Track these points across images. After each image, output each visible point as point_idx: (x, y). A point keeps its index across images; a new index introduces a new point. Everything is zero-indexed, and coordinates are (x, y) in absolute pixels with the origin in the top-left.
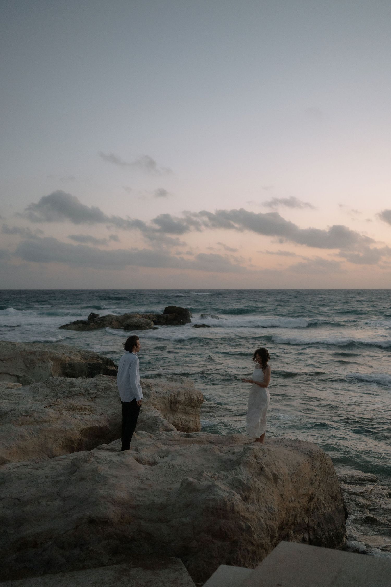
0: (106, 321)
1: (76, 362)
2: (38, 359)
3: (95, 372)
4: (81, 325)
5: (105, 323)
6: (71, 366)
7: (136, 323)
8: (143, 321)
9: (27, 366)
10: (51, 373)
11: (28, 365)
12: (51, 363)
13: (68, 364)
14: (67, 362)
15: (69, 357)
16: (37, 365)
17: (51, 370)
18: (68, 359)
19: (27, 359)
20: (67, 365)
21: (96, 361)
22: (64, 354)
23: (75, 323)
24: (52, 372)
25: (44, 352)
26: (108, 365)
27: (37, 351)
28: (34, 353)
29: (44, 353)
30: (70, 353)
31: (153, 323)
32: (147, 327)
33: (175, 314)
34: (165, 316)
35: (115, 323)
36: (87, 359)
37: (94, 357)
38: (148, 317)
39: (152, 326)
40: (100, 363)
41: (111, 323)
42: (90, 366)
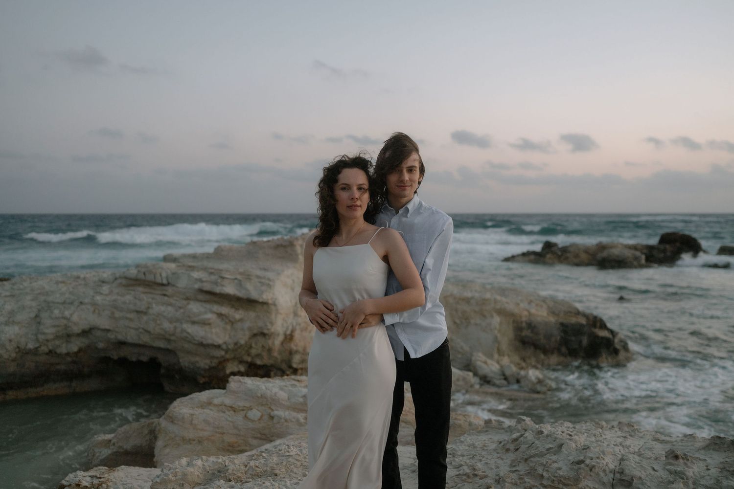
0: (569, 252)
1: (539, 319)
2: (475, 312)
3: (573, 338)
4: (532, 257)
5: (568, 255)
6: (531, 326)
7: (617, 256)
8: (628, 253)
9: (455, 323)
10: (496, 337)
11: (458, 321)
12: (496, 320)
13: (526, 323)
14: (524, 319)
15: (527, 310)
16: (472, 321)
17: (496, 332)
18: (526, 313)
19: (456, 310)
20: (524, 325)
21: (573, 320)
22: (518, 304)
23: (524, 254)
24: (499, 335)
25: (484, 299)
26: (594, 326)
27: (473, 298)
28: (467, 301)
29: (484, 302)
30: (529, 303)
31: (643, 257)
32: (635, 263)
33: (678, 244)
34: (662, 247)
35: (584, 256)
36: (558, 315)
37: (570, 312)
38: (635, 248)
39: (643, 261)
40: (582, 325)
41: (577, 256)
42: (565, 328)
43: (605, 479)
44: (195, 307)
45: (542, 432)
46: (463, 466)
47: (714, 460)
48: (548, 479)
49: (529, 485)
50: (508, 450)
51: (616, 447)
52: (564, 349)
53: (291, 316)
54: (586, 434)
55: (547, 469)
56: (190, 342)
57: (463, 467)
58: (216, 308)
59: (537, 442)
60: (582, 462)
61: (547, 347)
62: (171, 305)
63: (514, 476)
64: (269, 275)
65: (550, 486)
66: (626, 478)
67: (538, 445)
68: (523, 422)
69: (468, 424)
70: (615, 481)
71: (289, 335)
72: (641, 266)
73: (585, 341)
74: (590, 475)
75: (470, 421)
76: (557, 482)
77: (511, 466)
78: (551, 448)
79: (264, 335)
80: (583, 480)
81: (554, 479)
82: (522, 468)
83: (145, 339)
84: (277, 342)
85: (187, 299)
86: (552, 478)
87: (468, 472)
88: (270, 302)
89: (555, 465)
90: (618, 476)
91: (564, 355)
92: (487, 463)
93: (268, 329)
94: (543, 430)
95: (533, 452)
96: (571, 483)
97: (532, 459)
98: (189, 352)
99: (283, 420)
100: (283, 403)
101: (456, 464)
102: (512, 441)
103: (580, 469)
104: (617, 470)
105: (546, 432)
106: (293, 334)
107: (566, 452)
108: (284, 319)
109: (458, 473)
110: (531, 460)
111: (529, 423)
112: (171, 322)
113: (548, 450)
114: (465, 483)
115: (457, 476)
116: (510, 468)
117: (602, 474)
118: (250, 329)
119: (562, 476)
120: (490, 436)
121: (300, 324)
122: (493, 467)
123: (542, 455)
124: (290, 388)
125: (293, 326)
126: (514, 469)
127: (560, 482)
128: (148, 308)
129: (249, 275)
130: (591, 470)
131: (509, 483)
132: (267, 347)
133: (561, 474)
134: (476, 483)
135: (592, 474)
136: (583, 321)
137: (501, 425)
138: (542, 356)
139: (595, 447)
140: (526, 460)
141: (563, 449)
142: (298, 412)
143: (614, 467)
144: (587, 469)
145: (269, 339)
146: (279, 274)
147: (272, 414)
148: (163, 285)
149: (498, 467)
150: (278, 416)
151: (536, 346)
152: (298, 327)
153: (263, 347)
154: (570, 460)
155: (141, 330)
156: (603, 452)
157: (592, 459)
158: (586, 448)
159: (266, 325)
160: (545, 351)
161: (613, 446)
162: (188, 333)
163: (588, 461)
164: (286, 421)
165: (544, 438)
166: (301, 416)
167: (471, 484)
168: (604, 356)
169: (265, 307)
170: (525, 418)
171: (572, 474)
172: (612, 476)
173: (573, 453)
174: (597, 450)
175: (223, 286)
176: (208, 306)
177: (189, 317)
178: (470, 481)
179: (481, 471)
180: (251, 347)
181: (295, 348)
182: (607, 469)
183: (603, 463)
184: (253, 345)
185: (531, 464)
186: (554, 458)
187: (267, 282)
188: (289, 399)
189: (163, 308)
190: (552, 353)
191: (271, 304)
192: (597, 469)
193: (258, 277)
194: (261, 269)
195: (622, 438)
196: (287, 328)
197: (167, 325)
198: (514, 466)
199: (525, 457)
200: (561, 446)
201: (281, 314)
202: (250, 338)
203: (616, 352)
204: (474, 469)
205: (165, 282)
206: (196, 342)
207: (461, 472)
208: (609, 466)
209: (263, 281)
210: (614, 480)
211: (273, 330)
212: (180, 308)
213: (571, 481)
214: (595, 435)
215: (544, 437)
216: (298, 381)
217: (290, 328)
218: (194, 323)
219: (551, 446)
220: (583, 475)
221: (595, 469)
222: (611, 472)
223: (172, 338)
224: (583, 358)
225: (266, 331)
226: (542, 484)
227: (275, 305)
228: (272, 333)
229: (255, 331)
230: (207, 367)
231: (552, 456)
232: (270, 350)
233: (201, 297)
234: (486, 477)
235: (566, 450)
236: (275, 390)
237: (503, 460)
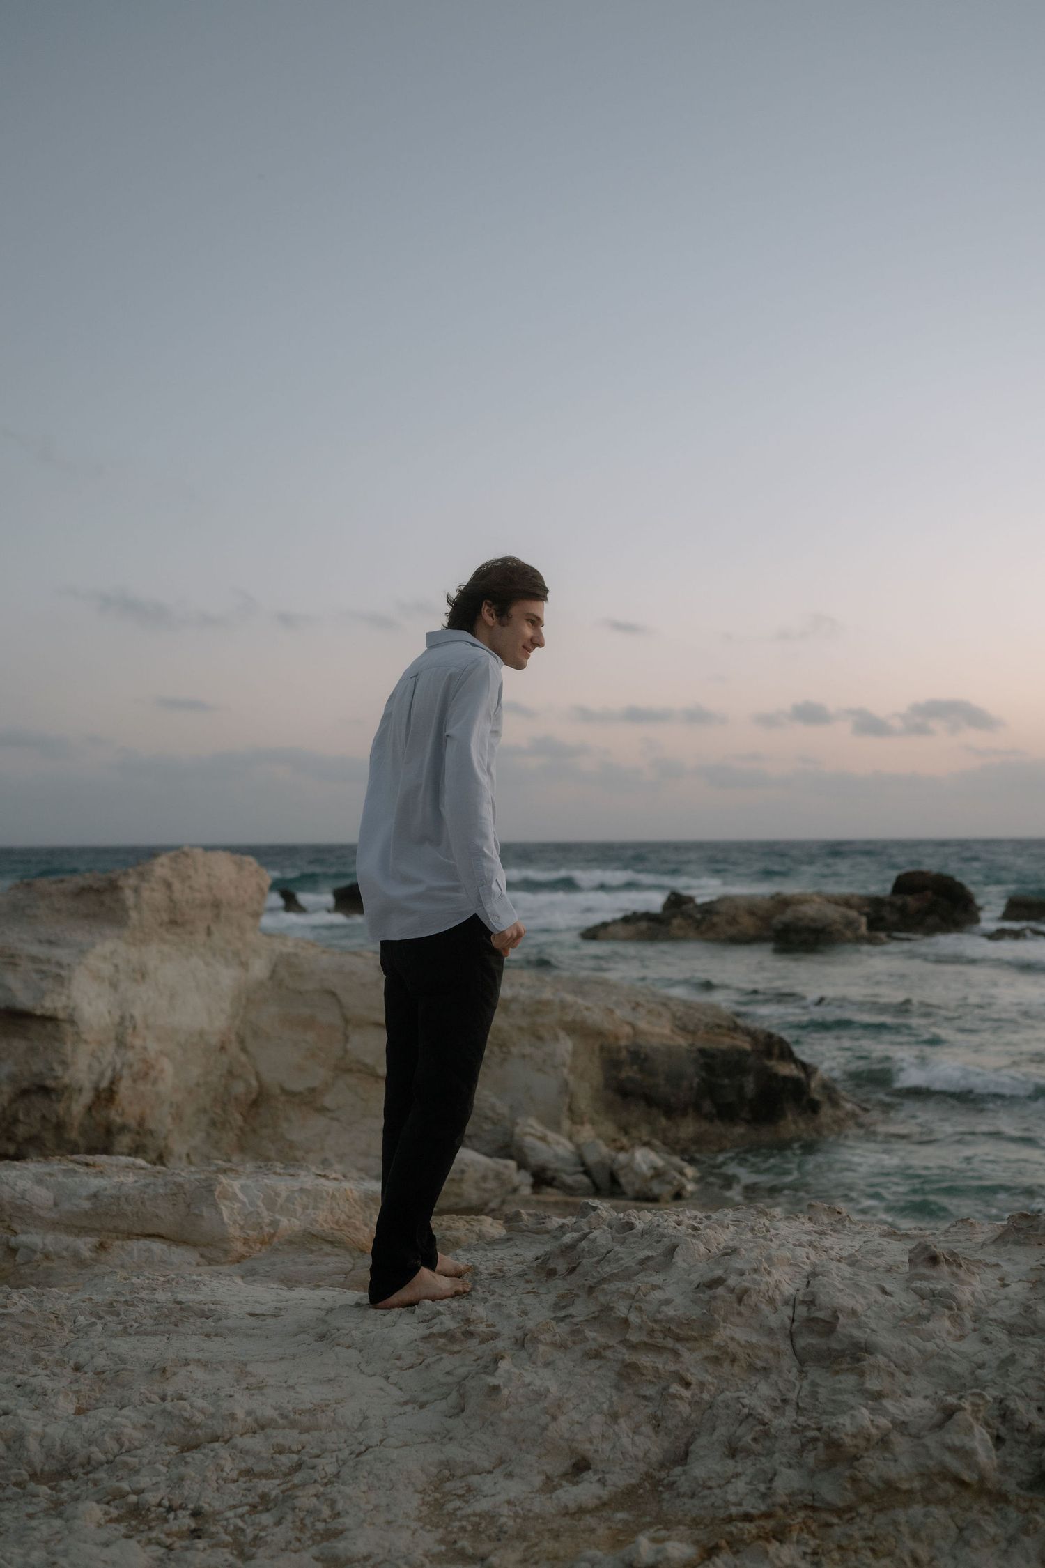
0: (718, 913)
1: (655, 1042)
2: (520, 1029)
3: (726, 1081)
4: (643, 925)
5: (716, 919)
6: (638, 1057)
7: (813, 920)
8: (834, 913)
10: (566, 1083)
12: (566, 1045)
13: (629, 1052)
14: (623, 1042)
15: (629, 1024)
16: (514, 1050)
17: (565, 1071)
18: (627, 1029)
20: (624, 1054)
21: (726, 1042)
22: (611, 1011)
23: (626, 920)
24: (571, 1079)
25: (539, 1002)
26: (769, 1055)
29: (540, 1007)
30: (634, 1009)
31: (864, 920)
32: (849, 934)
33: (929, 894)
34: (899, 901)
35: (747, 923)
36: (693, 1033)
37: (719, 1026)
38: (846, 902)
39: (864, 929)
40: (743, 1053)
41: (733, 921)
42: (710, 1061)
43: (774, 1321)
45: (631, 1226)
46: (442, 1314)
47: (1017, 1264)
48: (640, 1328)
49: (594, 1346)
50: (552, 1273)
51: (798, 1249)
52: (707, 1106)
53: (111, 1047)
54: (732, 1228)
55: (638, 1304)
57: (441, 1317)
59: (617, 1248)
60: (718, 1282)
61: (673, 1100)
63: (562, 1329)
64: (60, 954)
65: (645, 1343)
66: (820, 1315)
67: (620, 1255)
68: (592, 1214)
69: (475, 1236)
70: (796, 1324)
71: (104, 1090)
72: (859, 940)
73: (750, 1085)
74: (740, 1314)
75: (480, 1231)
76: (661, 1335)
77: (557, 1306)
78: (648, 1258)
79: (45, 1091)
80: (722, 1324)
81: (656, 1327)
82: (580, 1309)
84: (78, 1106)
86: (650, 1324)
87: (452, 1328)
88: (61, 1015)
89: (657, 1295)
90: (802, 1311)
91: (709, 1118)
92: (500, 1305)
93: (56, 1078)
94: (633, 1220)
95: (607, 1269)
96: (695, 1334)
97: (605, 1286)
99: (39, 1256)
100: (42, 1213)
101: (427, 1312)
102: (562, 1252)
103: (714, 1298)
104: (801, 1298)
105: (639, 1226)
106: (115, 1088)
107: (685, 1265)
108: (93, 1055)
109: (428, 1332)
110: (603, 1289)
111: (605, 1214)
113: (643, 1262)
114: (444, 1355)
115: (425, 1338)
116: (554, 1312)
117: (766, 1308)
118: (12, 1078)
119: (670, 1320)
120: (516, 1250)
121: (131, 1066)
122: (514, 1313)
123: (628, 1275)
124: (60, 1178)
125: (114, 1070)
126: (562, 1314)
127: (667, 1332)
129: (12, 956)
130: (740, 1301)
131: (547, 1344)
132: (54, 1120)
133: (672, 1313)
134: (470, 1352)
135: (743, 1309)
136: (745, 1044)
137: (543, 1223)
138: (663, 1121)
139: (751, 1250)
140: (591, 1290)
141: (678, 1259)
142: (77, 1235)
143: (792, 1291)
144: (732, 1298)
145: (59, 1101)
146: (82, 952)
147: (13, 1241)
149: (525, 1313)
150: (27, 1247)
151: (650, 1101)
152: (126, 1072)
153: (44, 1117)
154: (691, 1283)
156: (769, 1259)
157: (742, 1274)
158: (731, 1252)
159: (53, 1069)
160: (670, 1111)
161: (791, 1246)
163: (732, 1281)
164: (47, 1256)
165: (636, 1239)
166: (85, 1244)
167: (456, 1355)
168: (790, 1117)
169: (49, 1026)
170: (595, 1202)
171: (696, 1312)
172: (789, 1311)
173: (700, 1264)
174: (755, 1254)
178: (456, 1348)
179: (483, 1325)
180: (16, 1121)
181: (118, 1120)
182: (777, 1297)
183: (767, 1283)
184: (21, 1117)
185: (602, 1299)
186: (657, 1279)
187: (55, 970)
188: (56, 1204)
190: (684, 1115)
191: (63, 1021)
192: (754, 1298)
193: (34, 959)
194: (40, 942)
195: (814, 1234)
196: (102, 1074)
198: (564, 1307)
199: (590, 1282)
200: (672, 1250)
201: (86, 1042)
202: (12, 1101)
203: (814, 1107)
204: (468, 1321)
207: (435, 1330)
208: (781, 1288)
209: (45, 967)
210: (793, 1321)
211: (66, 1080)
213: (693, 1330)
214: (752, 1230)
215: (635, 1236)
216: (87, 1165)
217: (109, 1074)
219: (650, 1254)
220: (722, 1313)
221: (750, 1296)
222: (786, 1303)
224: (748, 1122)
225: (50, 1083)
226: (625, 1342)
227: (72, 1022)
228: (66, 1087)
229: (25, 1084)
231: (651, 1275)
232: (60, 1127)
234: (495, 1336)
235: (684, 1260)
236: (22, 1184)
237: (537, 1294)
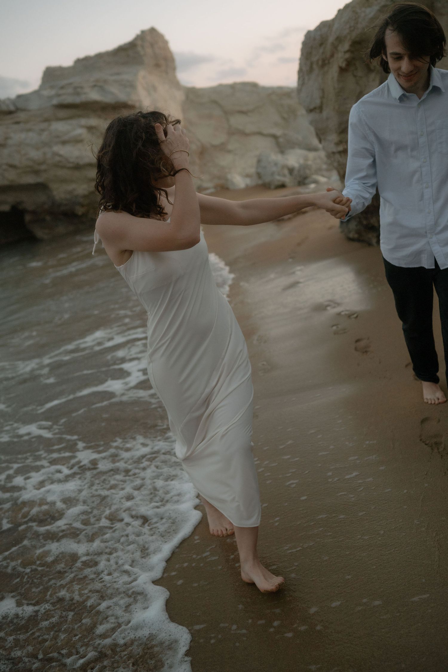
44: (59, 127)
56: (63, 167)
58: (83, 121)
62: (29, 130)
64: (125, 77)
83: (11, 176)
85: (47, 120)
98: (64, 181)
112: (37, 149)
128: (7, 138)
129: (105, 81)
146: (135, 76)
148: (10, 113)
155: (4, 167)
162: (60, 156)
175: (85, 93)
176: (74, 122)
177: (58, 137)
187: (127, 83)
189: (23, 136)
193: (115, 81)
194: (113, 74)
197: (35, 154)
205: (12, 108)
206: (71, 165)
209: (123, 83)
212: (43, 130)
218: (64, 143)
223: (43, 167)
230: (86, 193)
233: (62, 113)
